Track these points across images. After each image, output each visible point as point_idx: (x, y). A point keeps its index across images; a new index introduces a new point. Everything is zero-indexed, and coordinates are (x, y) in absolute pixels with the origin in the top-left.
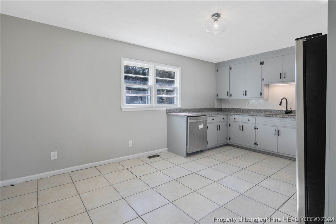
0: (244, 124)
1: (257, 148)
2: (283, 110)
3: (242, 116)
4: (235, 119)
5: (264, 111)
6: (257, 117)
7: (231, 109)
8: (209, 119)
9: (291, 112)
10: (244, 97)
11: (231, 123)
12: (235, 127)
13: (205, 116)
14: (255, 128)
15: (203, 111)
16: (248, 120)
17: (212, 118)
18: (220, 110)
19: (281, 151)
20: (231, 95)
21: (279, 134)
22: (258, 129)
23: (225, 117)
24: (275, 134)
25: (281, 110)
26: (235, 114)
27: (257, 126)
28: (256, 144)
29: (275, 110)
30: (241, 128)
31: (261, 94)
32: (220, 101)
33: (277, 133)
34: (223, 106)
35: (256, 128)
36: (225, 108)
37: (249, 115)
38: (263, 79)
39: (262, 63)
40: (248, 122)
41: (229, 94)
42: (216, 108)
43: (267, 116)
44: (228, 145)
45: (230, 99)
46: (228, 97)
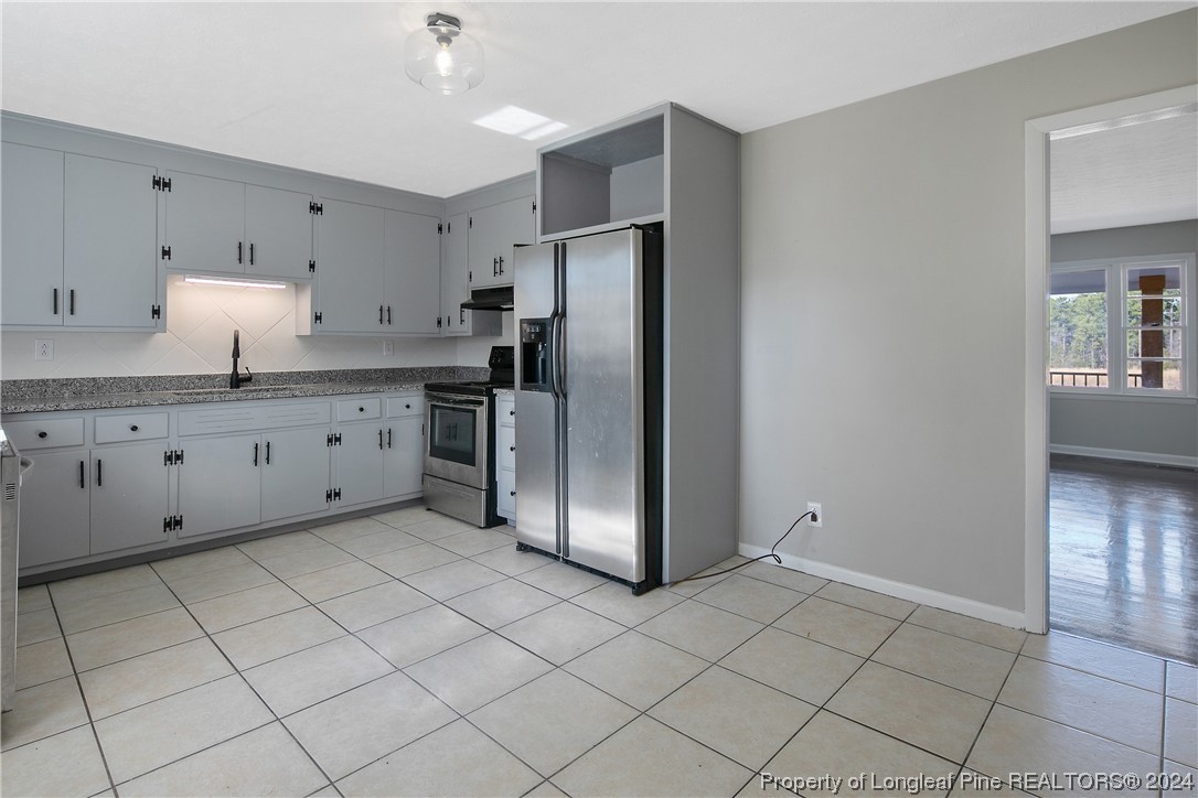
2: (217, 376)
3: (90, 412)
4: (42, 435)
6: (174, 410)
9: (249, 379)
10: (56, 319)
14: (168, 458)
16: (134, 428)
21: (268, 459)
22: (179, 458)
24: (256, 461)
25: (209, 376)
27: (176, 447)
28: (173, 524)
31: (156, 312)
33: (262, 454)
35: (174, 458)
37: (139, 405)
38: (166, 253)
39: (161, 184)
40: (134, 435)
43: (227, 399)
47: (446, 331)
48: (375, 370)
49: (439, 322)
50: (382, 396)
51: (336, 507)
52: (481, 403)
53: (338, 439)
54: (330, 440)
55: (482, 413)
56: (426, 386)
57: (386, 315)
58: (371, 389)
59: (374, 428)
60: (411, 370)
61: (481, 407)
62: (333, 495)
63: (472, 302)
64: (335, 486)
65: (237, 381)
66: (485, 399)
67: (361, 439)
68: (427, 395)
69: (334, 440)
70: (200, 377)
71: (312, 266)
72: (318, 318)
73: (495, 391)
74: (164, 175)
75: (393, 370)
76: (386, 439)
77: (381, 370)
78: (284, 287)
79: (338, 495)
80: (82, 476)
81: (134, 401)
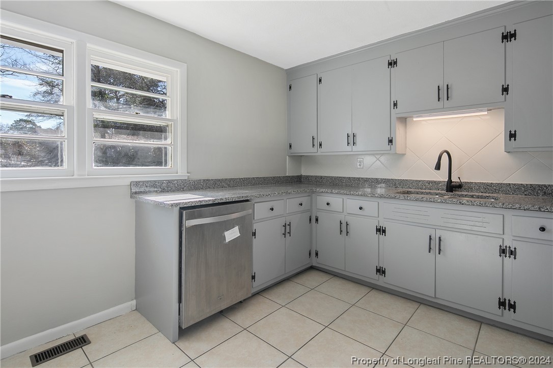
0: (349, 219)
1: (380, 280)
2: (440, 182)
3: (345, 197)
4: (328, 204)
5: (395, 185)
6: (382, 201)
7: (321, 177)
8: (260, 210)
9: (460, 186)
10: (349, 148)
11: (320, 215)
12: (328, 224)
13: (247, 201)
14: (378, 230)
16: (361, 208)
17: (269, 205)
18: (298, 181)
19: (445, 297)
20: (321, 145)
21: (440, 250)
22: (384, 231)
23: (305, 200)
24: (430, 248)
25: (435, 182)
26: (329, 191)
27: (383, 224)
28: (381, 271)
29: (420, 181)
30: (344, 228)
31: (391, 141)
32: (299, 159)
33: (436, 245)
34: (305, 171)
35: (381, 231)
36: (308, 177)
37: (361, 195)
38: (395, 104)
39: (392, 64)
40: (360, 212)
41: (315, 143)
42: (287, 175)
43: (408, 198)
44: (312, 268)
45: (319, 154)
46: (315, 150)
51: (508, 317)
53: (514, 253)
54: (503, 251)
62: (507, 305)
64: (510, 297)
65: (452, 187)
69: (507, 252)
70: (429, 182)
71: (505, 90)
72: (512, 136)
74: (394, 58)
78: (486, 113)
79: (513, 307)
80: (341, 228)
81: (360, 193)
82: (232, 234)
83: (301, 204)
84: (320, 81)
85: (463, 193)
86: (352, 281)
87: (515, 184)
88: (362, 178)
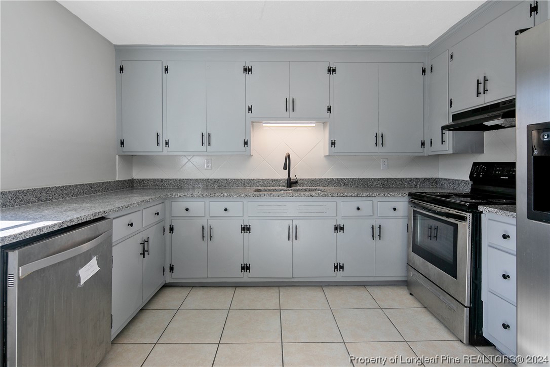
0: (212, 222)
1: (246, 277)
2: (280, 180)
3: (207, 200)
4: (187, 210)
5: (244, 184)
6: (246, 201)
7: (162, 180)
8: (119, 228)
9: (296, 182)
10: (204, 148)
11: (175, 223)
12: (187, 231)
13: (102, 218)
14: (243, 229)
15: (77, 195)
16: (226, 210)
17: (126, 220)
18: (130, 186)
19: (301, 274)
20: (167, 143)
21: (296, 237)
22: (249, 229)
23: (158, 208)
24: (289, 237)
25: (277, 180)
26: (189, 195)
27: (247, 223)
28: (246, 268)
30: (207, 234)
31: (246, 143)
32: (130, 159)
33: (293, 233)
34: (138, 175)
35: (246, 229)
36: (143, 180)
37: (227, 196)
38: (250, 109)
39: (247, 70)
40: (225, 214)
41: (161, 142)
42: (117, 179)
43: (272, 196)
44: (166, 286)
45: (165, 153)
46: (160, 148)
47: (428, 151)
48: (375, 179)
49: (423, 144)
50: (375, 200)
51: (340, 276)
52: (463, 219)
53: (342, 229)
54: (336, 229)
55: (465, 229)
56: (410, 194)
57: (380, 140)
58: (365, 194)
59: (368, 224)
60: (401, 179)
61: (464, 223)
62: (339, 267)
63: (452, 123)
64: (340, 261)
65: (290, 183)
66: (469, 216)
67: (358, 230)
68: (410, 202)
69: (339, 228)
70: (273, 180)
71: (329, 109)
72: (333, 144)
73: (480, 208)
74: (248, 65)
75: (388, 179)
76: (377, 233)
77: (379, 179)
78: (314, 125)
79: (342, 267)
80: (203, 234)
81: (226, 194)
82: (89, 271)
83: (158, 214)
84: (166, 70)
85: (298, 188)
86: (213, 287)
87: (328, 179)
88: (211, 180)
